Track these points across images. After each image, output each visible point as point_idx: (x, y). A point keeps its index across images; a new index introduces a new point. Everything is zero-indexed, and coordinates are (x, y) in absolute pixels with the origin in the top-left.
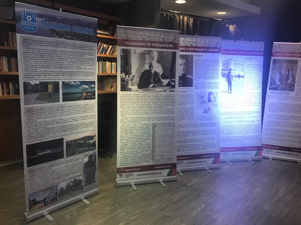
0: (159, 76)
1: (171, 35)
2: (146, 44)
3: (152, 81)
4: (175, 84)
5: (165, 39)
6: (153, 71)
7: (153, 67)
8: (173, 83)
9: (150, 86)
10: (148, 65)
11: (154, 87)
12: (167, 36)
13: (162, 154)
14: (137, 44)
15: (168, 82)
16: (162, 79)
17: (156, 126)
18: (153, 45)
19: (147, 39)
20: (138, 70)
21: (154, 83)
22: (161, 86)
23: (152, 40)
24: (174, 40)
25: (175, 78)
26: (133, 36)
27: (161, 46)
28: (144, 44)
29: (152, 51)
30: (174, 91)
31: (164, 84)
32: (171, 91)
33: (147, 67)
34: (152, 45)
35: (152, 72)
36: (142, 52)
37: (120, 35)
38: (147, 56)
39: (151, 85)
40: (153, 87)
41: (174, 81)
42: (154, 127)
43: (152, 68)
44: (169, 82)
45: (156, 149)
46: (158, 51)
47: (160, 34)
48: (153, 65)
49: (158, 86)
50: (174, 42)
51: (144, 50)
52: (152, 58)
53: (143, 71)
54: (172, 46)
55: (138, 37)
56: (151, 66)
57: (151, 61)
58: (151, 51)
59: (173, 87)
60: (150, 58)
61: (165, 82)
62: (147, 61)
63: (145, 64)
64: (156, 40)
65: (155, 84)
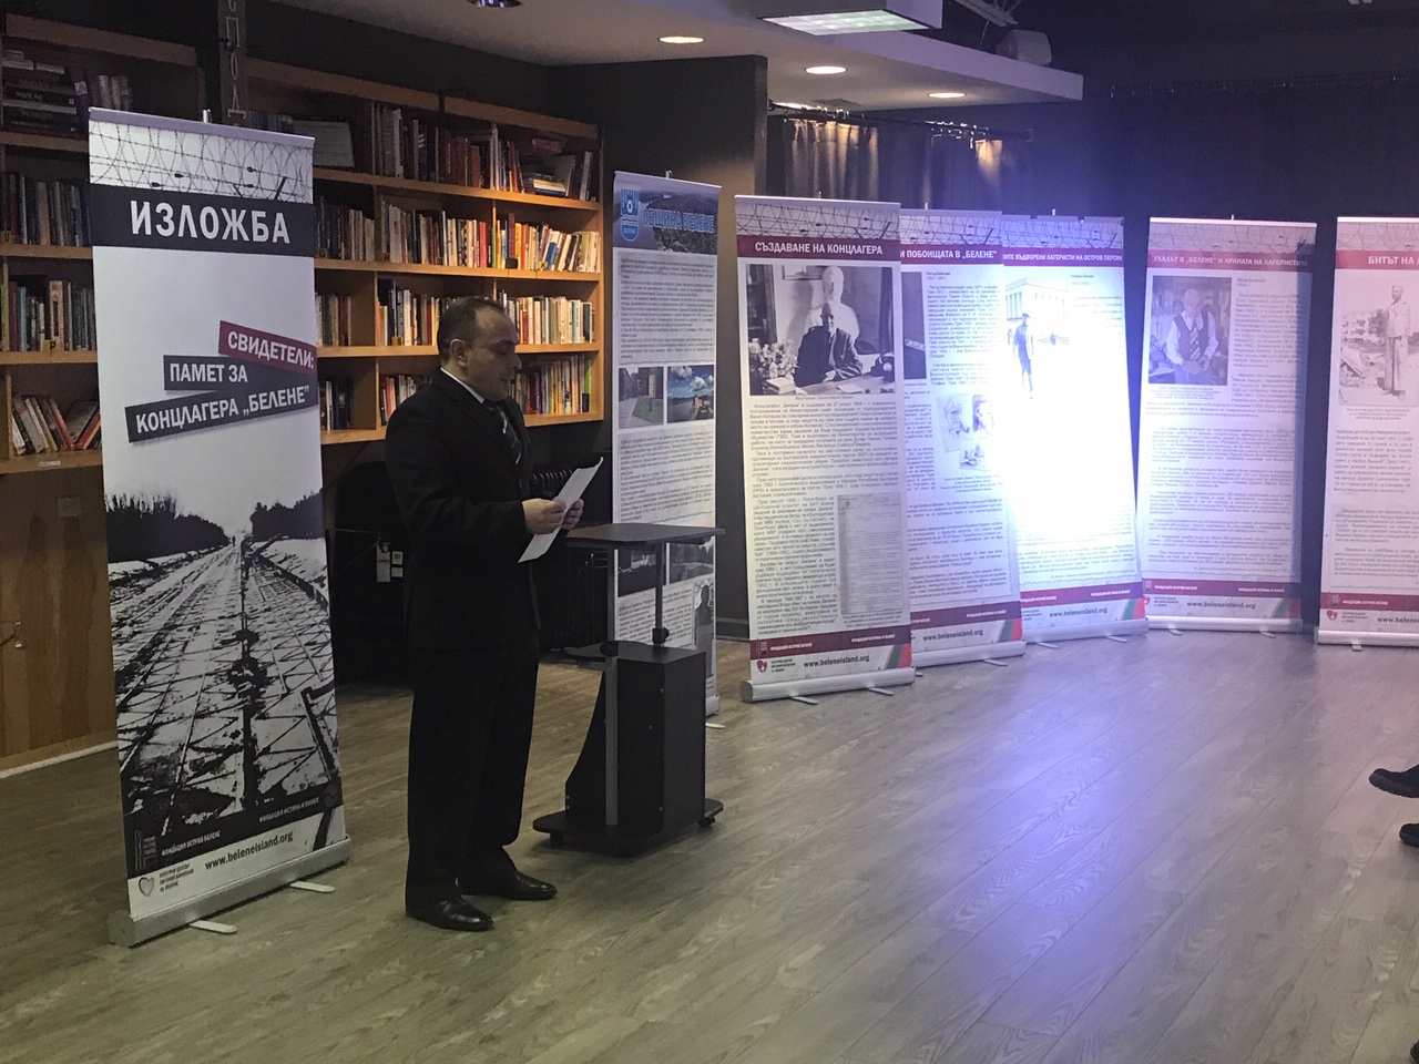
0: (849, 345)
1: (877, 218)
2: (811, 248)
3: (832, 361)
4: (893, 367)
5: (859, 231)
6: (833, 331)
7: (832, 317)
8: (887, 367)
9: (826, 377)
10: (820, 312)
11: (837, 379)
12: (866, 219)
13: (869, 596)
14: (789, 248)
15: (874, 364)
16: (859, 353)
17: (848, 504)
18: (829, 248)
19: (812, 234)
20: (793, 327)
21: (838, 367)
22: (857, 375)
23: (827, 235)
24: (885, 231)
25: (891, 348)
26: (777, 225)
27: (851, 253)
28: (805, 248)
29: (827, 271)
30: (891, 391)
31: (863, 372)
32: (883, 391)
33: (816, 319)
34: (826, 248)
35: (830, 334)
36: (802, 273)
37: (743, 222)
38: (816, 284)
39: (831, 375)
40: (834, 380)
41: (891, 360)
42: (844, 508)
43: (830, 320)
44: (877, 361)
45: (852, 581)
46: (842, 268)
47: (847, 217)
48: (833, 313)
49: (849, 377)
50: (884, 238)
51: (808, 267)
52: (828, 290)
53: (807, 332)
54: (880, 251)
55: (791, 226)
56: (826, 315)
57: (826, 298)
58: (825, 267)
59: (890, 377)
60: (824, 289)
61: (867, 361)
62: (817, 300)
63: (810, 308)
64: (837, 233)
65: (840, 371)
